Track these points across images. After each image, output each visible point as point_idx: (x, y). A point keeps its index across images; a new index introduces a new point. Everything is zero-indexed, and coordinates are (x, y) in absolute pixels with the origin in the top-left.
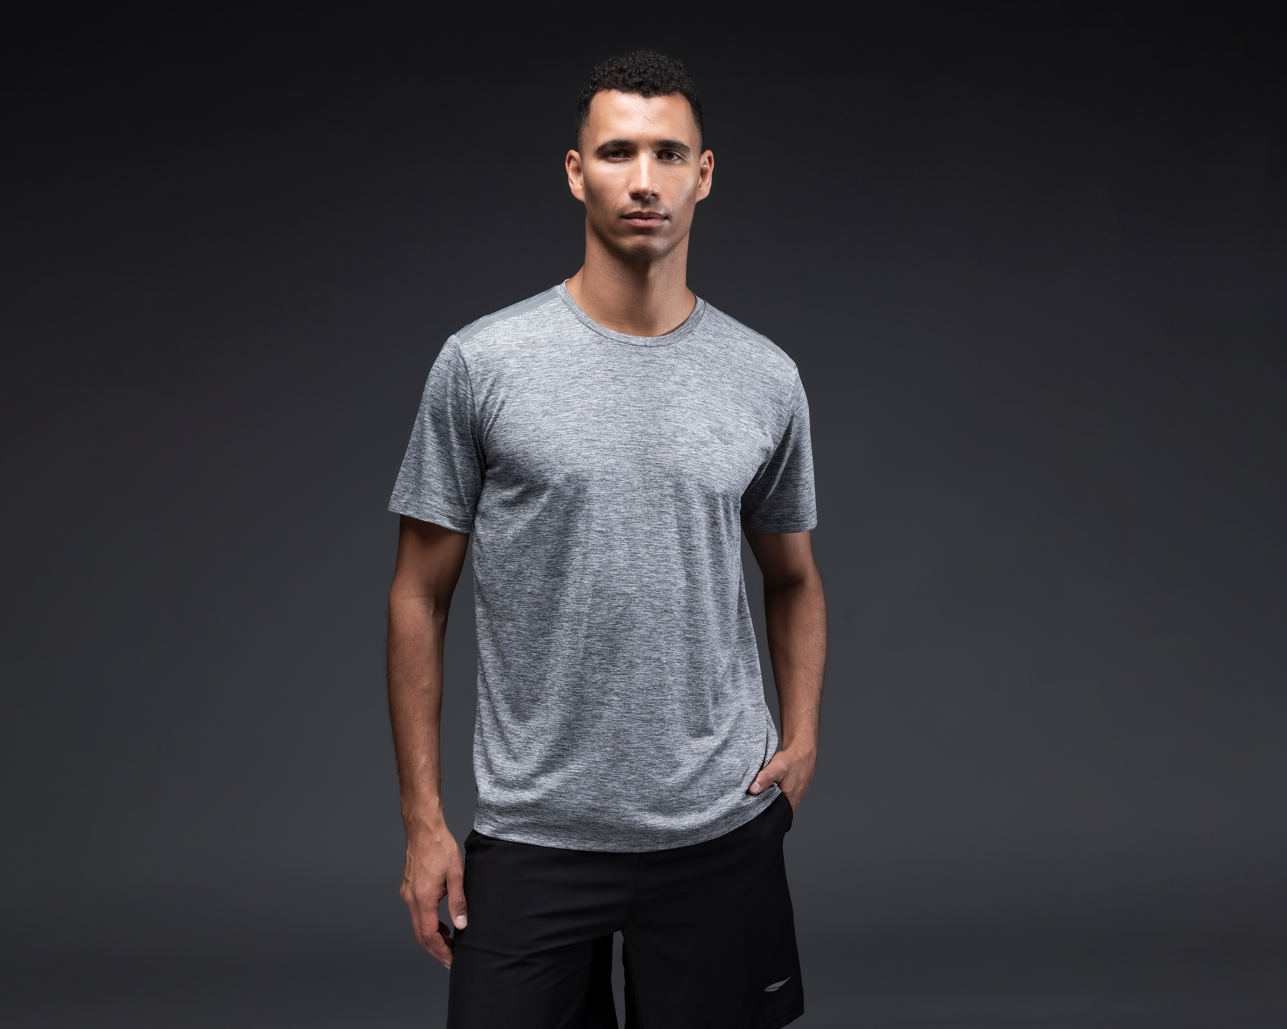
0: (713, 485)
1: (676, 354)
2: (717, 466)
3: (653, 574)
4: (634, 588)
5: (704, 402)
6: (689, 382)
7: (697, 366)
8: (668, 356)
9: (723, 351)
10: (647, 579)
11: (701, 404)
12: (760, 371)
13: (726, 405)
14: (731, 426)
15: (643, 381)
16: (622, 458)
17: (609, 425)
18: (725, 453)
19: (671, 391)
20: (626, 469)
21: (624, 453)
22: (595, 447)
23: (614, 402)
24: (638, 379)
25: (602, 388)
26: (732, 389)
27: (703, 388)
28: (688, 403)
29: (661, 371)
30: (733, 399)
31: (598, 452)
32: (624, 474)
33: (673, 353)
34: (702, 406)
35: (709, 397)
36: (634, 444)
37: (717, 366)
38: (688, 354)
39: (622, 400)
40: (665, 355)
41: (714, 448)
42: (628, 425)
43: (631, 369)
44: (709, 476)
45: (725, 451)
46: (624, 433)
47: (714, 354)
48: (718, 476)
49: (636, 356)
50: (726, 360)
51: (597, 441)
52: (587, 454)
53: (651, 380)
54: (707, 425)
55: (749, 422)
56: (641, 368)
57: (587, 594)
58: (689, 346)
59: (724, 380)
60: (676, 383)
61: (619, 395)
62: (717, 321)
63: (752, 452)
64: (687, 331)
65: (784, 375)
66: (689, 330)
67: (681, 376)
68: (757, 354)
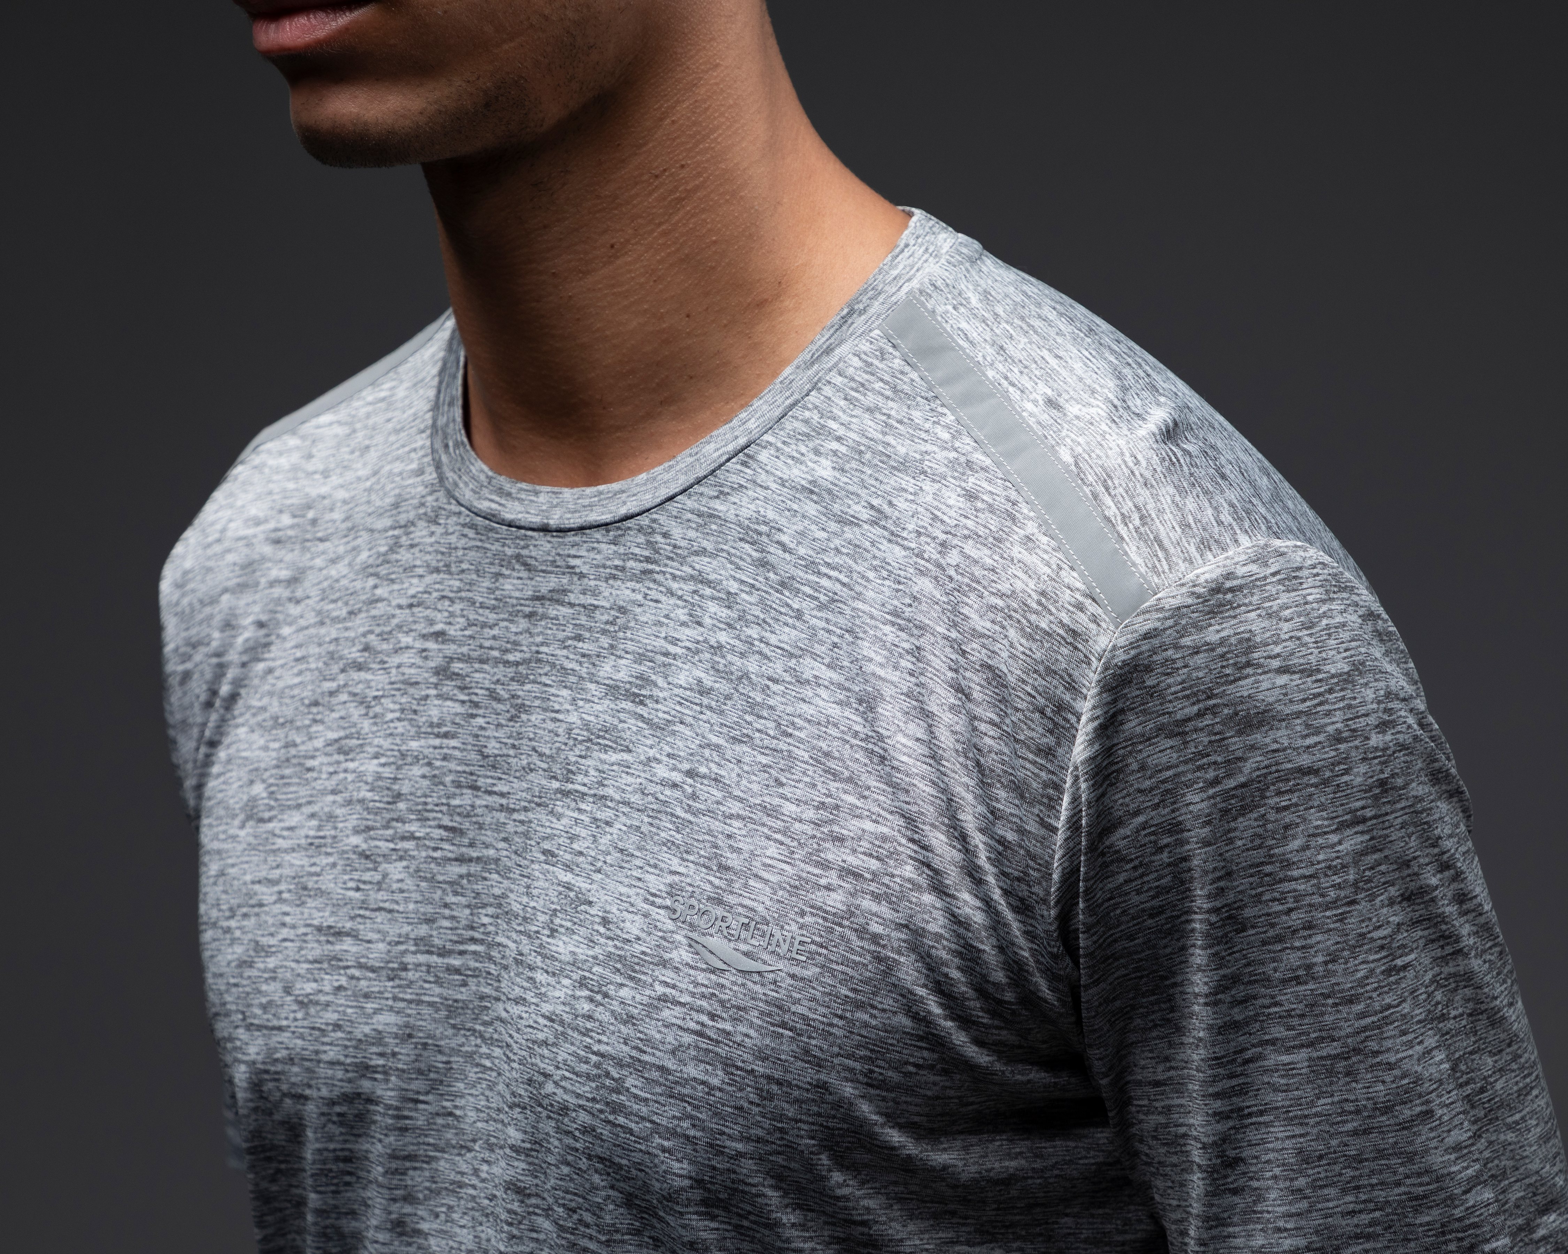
0: (637, 1157)
1: (648, 560)
2: (655, 1075)
5: (690, 774)
6: (661, 682)
7: (712, 607)
9: (848, 535)
11: (675, 785)
13: (781, 785)
14: (766, 881)
18: (700, 1010)
19: (589, 725)
20: (440, 1058)
21: (437, 990)
23: (426, 770)
27: (709, 708)
28: (630, 780)
30: (827, 754)
31: (343, 981)
32: (432, 1076)
33: (635, 557)
34: (677, 794)
35: (717, 747)
37: (795, 606)
38: (696, 553)
40: (604, 567)
41: (660, 989)
44: (621, 1120)
45: (704, 1003)
46: (446, 906)
47: (802, 551)
48: (655, 1118)
49: (515, 574)
50: (846, 580)
51: (349, 935)
52: (310, 987)
54: (670, 879)
56: (523, 624)
58: (709, 516)
59: (810, 668)
60: (613, 690)
61: (445, 741)
62: (894, 390)
63: (859, 1005)
64: (731, 447)
65: (1038, 655)
66: (743, 441)
67: (639, 658)
68: (970, 549)
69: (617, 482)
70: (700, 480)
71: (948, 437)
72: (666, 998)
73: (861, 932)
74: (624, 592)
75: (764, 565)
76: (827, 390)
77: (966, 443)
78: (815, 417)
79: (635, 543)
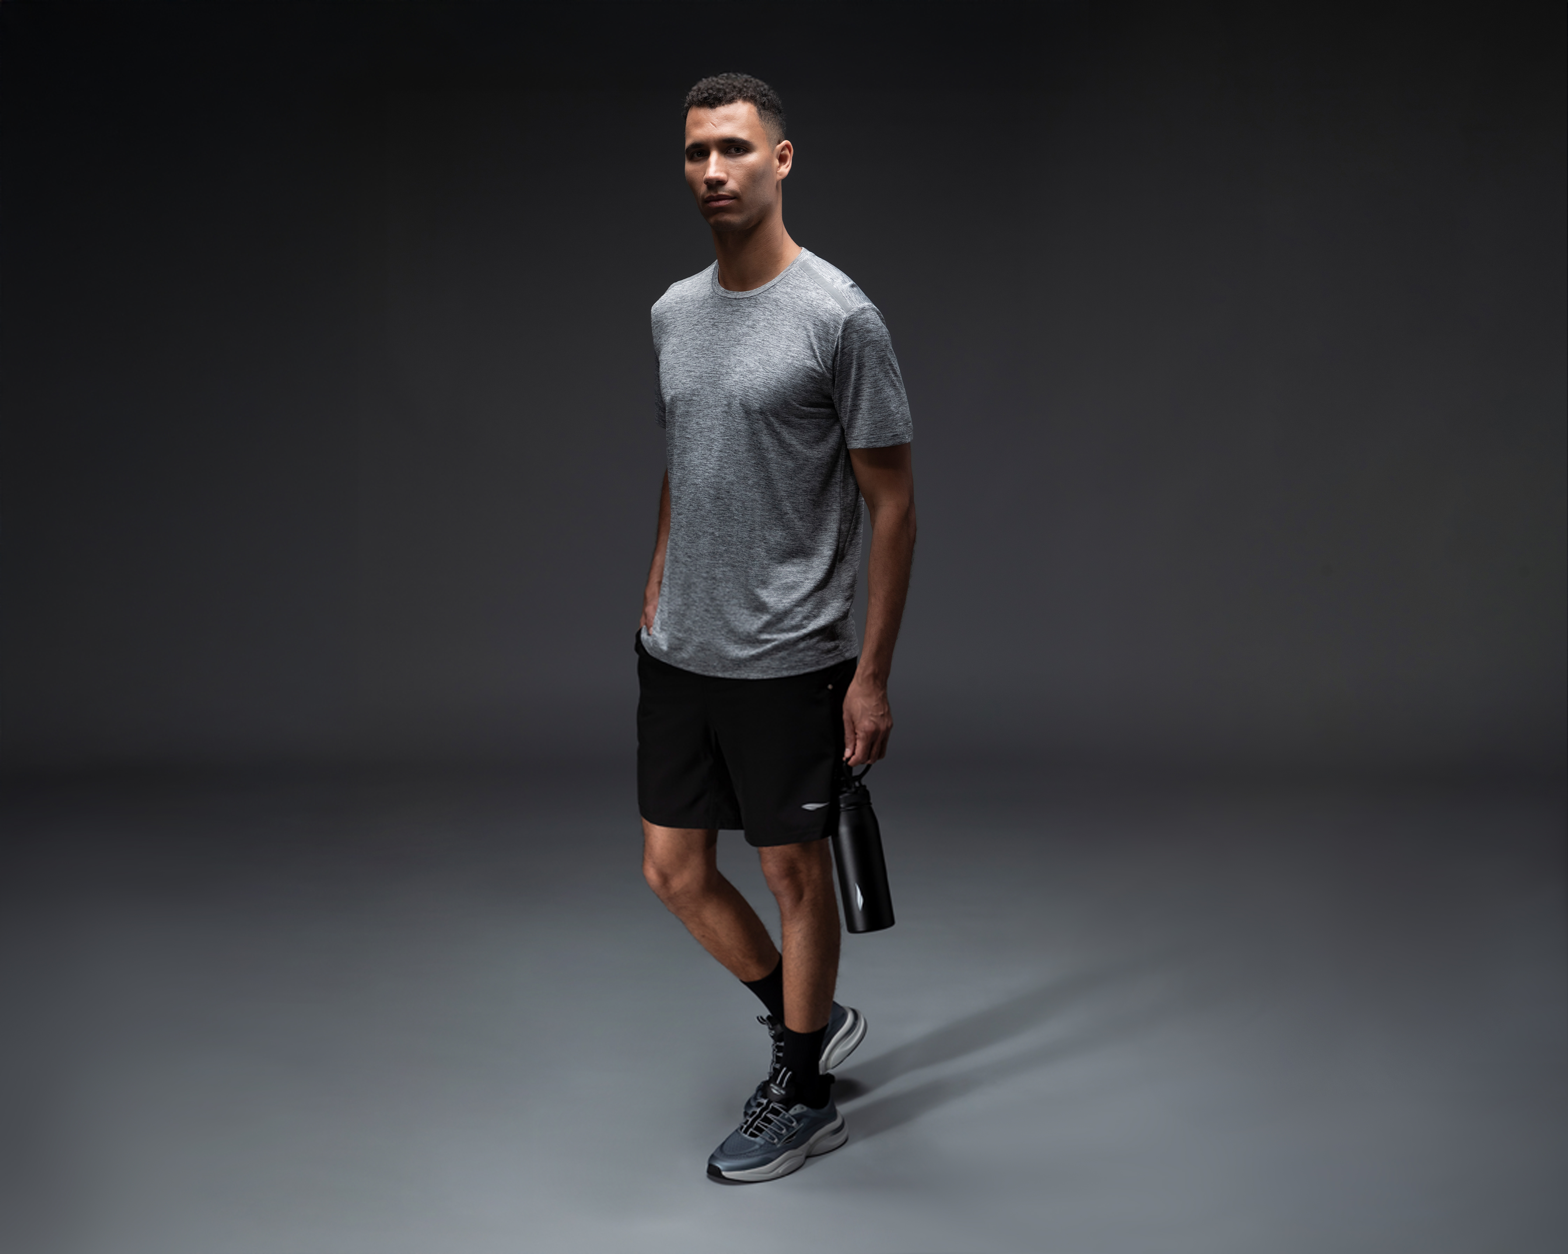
1: (755, 304)
2: (755, 390)
3: (711, 471)
4: (700, 480)
5: (763, 340)
6: (757, 325)
7: (767, 312)
8: (749, 305)
9: (793, 300)
10: (707, 474)
11: (760, 342)
12: (814, 315)
13: (780, 342)
14: (777, 358)
15: (729, 325)
16: (705, 384)
17: (702, 360)
19: (743, 333)
22: (690, 376)
24: (727, 324)
25: (706, 332)
26: (790, 330)
27: (767, 329)
28: (751, 341)
29: (741, 318)
31: (691, 379)
35: (768, 336)
37: (783, 312)
38: (764, 303)
39: (714, 341)
40: (747, 305)
41: (757, 375)
42: (713, 359)
43: (724, 317)
44: (747, 397)
47: (784, 303)
49: (729, 307)
50: (792, 308)
51: (693, 371)
52: (685, 381)
53: (735, 325)
54: (759, 357)
55: (797, 355)
57: (680, 483)
59: (785, 323)
60: (748, 326)
62: (802, 276)
63: (793, 379)
64: (771, 285)
65: (832, 318)
66: (773, 284)
67: (753, 321)
68: (818, 301)
69: (749, 291)
70: (765, 291)
71: (812, 284)
72: (757, 377)
73: (794, 366)
74: (751, 310)
75: (777, 305)
76: (789, 276)
77: (816, 285)
78: (787, 281)
79: (753, 301)
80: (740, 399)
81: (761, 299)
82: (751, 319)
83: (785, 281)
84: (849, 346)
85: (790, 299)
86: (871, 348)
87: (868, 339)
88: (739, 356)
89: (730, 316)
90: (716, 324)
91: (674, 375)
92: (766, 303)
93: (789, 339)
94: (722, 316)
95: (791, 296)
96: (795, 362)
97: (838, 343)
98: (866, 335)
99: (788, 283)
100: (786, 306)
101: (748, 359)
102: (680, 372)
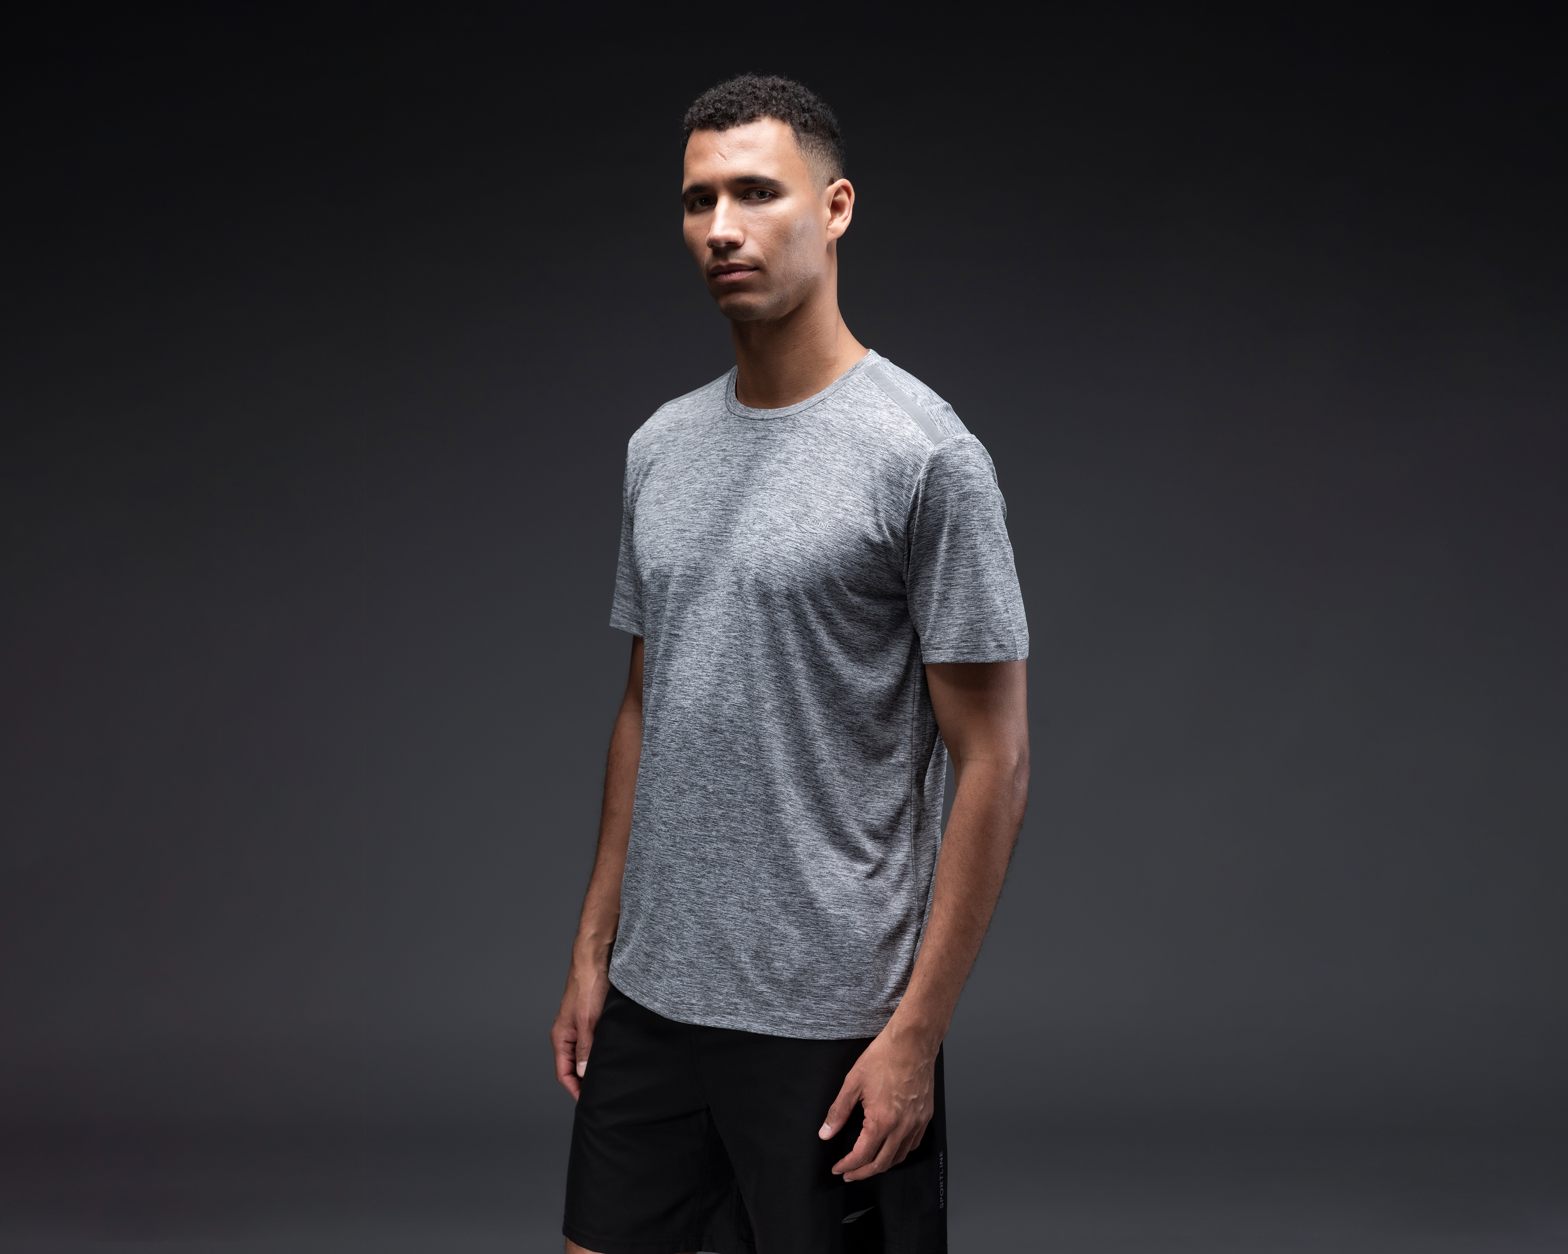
1: (793, 427)
2: (781, 559)
3: (707, 686)
5: (800, 483)
6: (793, 459)
7: (811, 440)
8: (783, 429)
9: (852, 423)
11: (796, 486)
12: (883, 446)
13: (827, 486)
14: (821, 510)
15: (750, 461)
19: (770, 471)
20: (712, 565)
21: (714, 546)
22: (683, 538)
23: (716, 486)
24: (746, 458)
25: (710, 471)
26: (844, 468)
27: (807, 466)
28: (782, 484)
29: (770, 448)
31: (685, 543)
32: (709, 570)
34: (796, 488)
35: (809, 476)
36: (726, 536)
37: (835, 441)
38: (807, 426)
41: (786, 537)
42: (724, 512)
43: (742, 448)
45: (799, 541)
46: (718, 522)
47: (838, 427)
49: (751, 432)
50: (850, 434)
51: (688, 531)
52: (674, 546)
53: (759, 460)
54: (792, 509)
58: (812, 417)
59: (838, 457)
60: (779, 461)
61: (722, 478)
62: (868, 387)
63: (842, 544)
64: (819, 399)
65: (911, 451)
66: (823, 398)
67: (788, 453)
68: (891, 425)
69: (785, 408)
70: (809, 408)
71: (884, 399)
72: (787, 539)
73: (846, 525)
74: (785, 436)
75: (826, 430)
76: (848, 386)
77: (889, 400)
78: (844, 393)
79: (789, 423)
80: (757, 574)
81: (802, 420)
82: (785, 450)
83: (841, 394)
84: (935, 496)
85: (848, 421)
86: (971, 503)
87: (966, 488)
88: (761, 507)
89: (752, 445)
90: (728, 458)
91: (658, 537)
92: (809, 426)
93: (842, 482)
94: (739, 446)
95: (849, 416)
96: (849, 517)
97: (918, 490)
98: (964, 481)
99: (845, 397)
100: (840, 431)
101: (773, 510)
102: (667, 532)
